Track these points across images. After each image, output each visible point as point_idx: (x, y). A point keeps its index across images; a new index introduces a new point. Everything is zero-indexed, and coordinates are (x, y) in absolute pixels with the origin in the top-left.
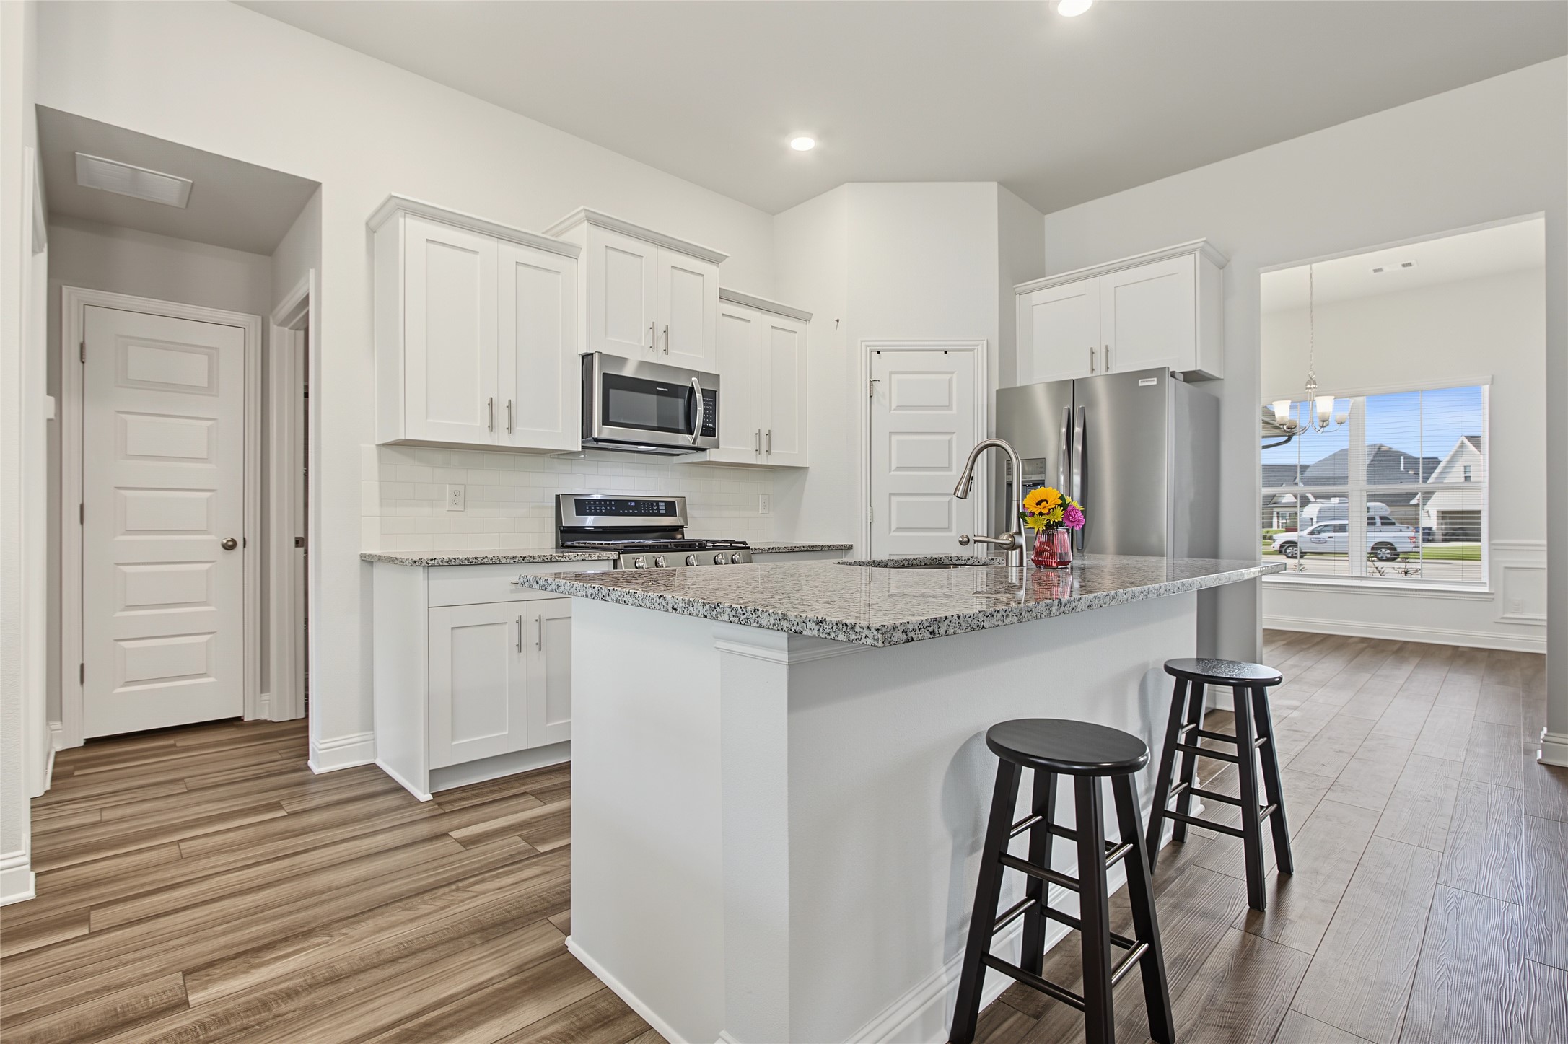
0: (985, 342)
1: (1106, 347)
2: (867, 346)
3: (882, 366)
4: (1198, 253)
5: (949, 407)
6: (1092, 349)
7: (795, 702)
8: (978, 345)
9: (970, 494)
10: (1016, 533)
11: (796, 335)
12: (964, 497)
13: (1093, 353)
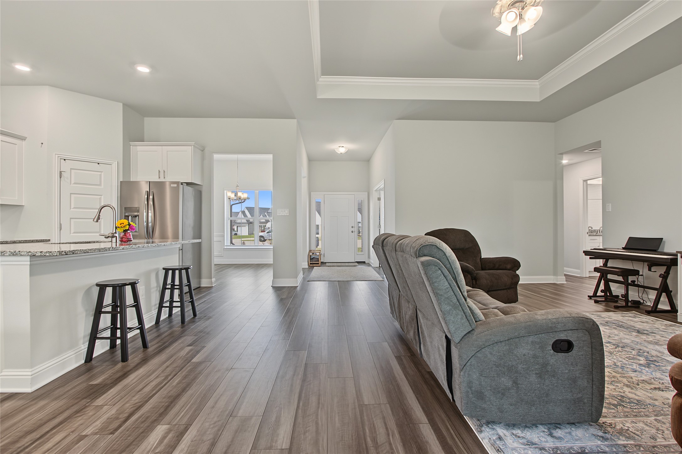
0: (116, 162)
1: (164, 170)
2: (58, 157)
3: (66, 166)
4: (193, 146)
5: (100, 185)
6: (159, 170)
7: (32, 274)
8: (113, 163)
9: (99, 221)
10: (114, 233)
11: (17, 145)
12: (97, 221)
13: (159, 172)
